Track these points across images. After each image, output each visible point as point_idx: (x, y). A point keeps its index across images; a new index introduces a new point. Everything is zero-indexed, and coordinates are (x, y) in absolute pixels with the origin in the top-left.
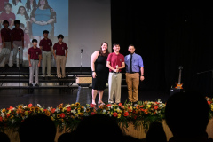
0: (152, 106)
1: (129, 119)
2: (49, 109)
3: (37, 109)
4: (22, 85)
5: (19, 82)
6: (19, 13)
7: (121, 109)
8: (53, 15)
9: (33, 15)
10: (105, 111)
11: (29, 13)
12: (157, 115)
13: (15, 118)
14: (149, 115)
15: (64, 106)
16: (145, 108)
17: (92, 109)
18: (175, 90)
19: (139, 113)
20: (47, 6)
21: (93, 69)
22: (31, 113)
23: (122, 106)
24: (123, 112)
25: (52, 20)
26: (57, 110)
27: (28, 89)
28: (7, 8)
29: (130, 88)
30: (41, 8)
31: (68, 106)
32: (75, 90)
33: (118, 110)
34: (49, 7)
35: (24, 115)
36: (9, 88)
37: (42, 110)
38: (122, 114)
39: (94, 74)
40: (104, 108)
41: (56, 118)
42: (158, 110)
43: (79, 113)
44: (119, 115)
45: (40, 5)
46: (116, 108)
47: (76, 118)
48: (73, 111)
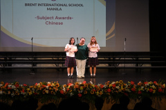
1: (162, 94)
2: (99, 85)
3: (89, 85)
7: (155, 85)
10: (143, 87)
13: (73, 91)
15: (110, 83)
17: (132, 86)
22: (85, 89)
24: (157, 89)
26: (105, 86)
31: (113, 83)
33: (153, 86)
35: (80, 90)
37: (93, 86)
40: (142, 85)
41: (104, 92)
43: (122, 89)
44: (154, 91)
46: (152, 85)
47: (120, 93)
48: (118, 87)
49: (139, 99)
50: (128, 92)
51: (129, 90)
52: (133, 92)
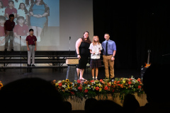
0: (127, 81)
1: (108, 92)
4: (22, 65)
5: (21, 63)
6: (20, 8)
7: (102, 84)
8: (47, 9)
9: (31, 10)
10: (89, 86)
11: (28, 8)
12: (131, 89)
14: (124, 88)
15: (56, 82)
16: (121, 83)
17: (79, 84)
18: (145, 69)
19: (116, 87)
20: (42, 3)
21: (78, 53)
23: (103, 82)
24: (104, 87)
25: (46, 14)
27: (27, 68)
28: (11, 4)
29: (107, 68)
30: (38, 4)
31: (60, 82)
32: (65, 69)
33: (100, 85)
34: (44, 3)
36: (13, 68)
38: (103, 88)
39: (79, 56)
40: (88, 84)
42: (131, 85)
43: (69, 87)
44: (101, 89)
45: (36, 2)
46: (98, 83)
47: (66, 92)
48: (64, 86)
49: (85, 98)
50: (74, 91)
51: (75, 89)
52: (80, 91)
